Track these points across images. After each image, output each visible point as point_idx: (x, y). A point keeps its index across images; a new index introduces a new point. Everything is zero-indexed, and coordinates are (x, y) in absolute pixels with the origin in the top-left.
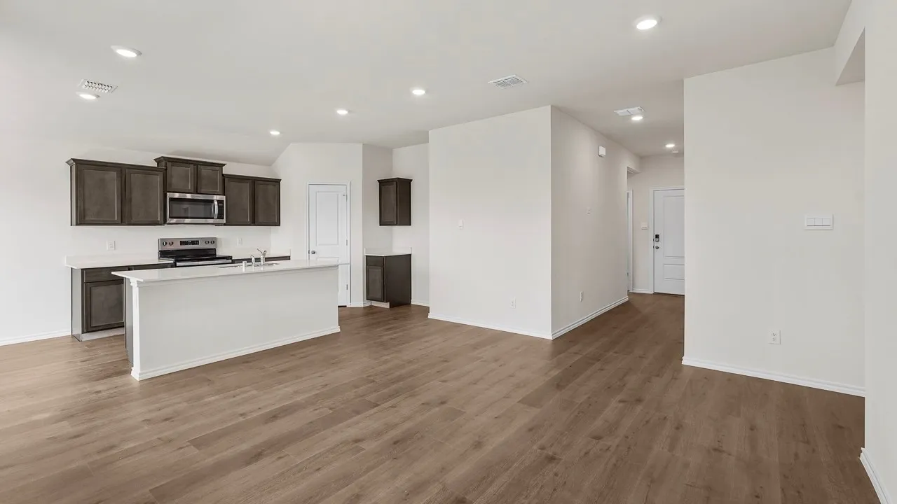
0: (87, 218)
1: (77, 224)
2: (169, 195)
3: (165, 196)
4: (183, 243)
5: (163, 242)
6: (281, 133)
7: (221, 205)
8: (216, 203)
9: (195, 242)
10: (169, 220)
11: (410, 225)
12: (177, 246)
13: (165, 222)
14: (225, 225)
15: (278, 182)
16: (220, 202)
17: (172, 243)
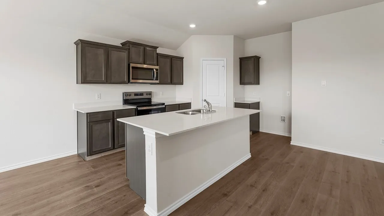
0: (88, 79)
1: (82, 83)
2: (132, 65)
3: (129, 65)
4: (136, 94)
5: (125, 94)
6: (196, 26)
7: (157, 72)
8: (155, 70)
9: (141, 94)
10: (131, 81)
11: (259, 84)
12: (133, 97)
13: (129, 82)
14: (158, 84)
15: (182, 59)
16: (157, 70)
17: (131, 95)
